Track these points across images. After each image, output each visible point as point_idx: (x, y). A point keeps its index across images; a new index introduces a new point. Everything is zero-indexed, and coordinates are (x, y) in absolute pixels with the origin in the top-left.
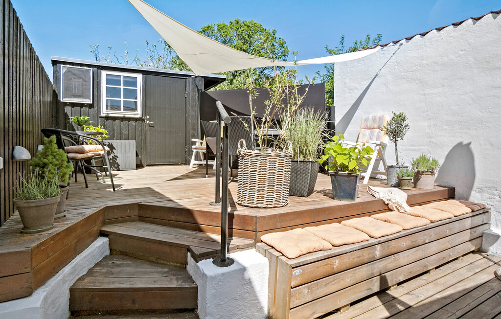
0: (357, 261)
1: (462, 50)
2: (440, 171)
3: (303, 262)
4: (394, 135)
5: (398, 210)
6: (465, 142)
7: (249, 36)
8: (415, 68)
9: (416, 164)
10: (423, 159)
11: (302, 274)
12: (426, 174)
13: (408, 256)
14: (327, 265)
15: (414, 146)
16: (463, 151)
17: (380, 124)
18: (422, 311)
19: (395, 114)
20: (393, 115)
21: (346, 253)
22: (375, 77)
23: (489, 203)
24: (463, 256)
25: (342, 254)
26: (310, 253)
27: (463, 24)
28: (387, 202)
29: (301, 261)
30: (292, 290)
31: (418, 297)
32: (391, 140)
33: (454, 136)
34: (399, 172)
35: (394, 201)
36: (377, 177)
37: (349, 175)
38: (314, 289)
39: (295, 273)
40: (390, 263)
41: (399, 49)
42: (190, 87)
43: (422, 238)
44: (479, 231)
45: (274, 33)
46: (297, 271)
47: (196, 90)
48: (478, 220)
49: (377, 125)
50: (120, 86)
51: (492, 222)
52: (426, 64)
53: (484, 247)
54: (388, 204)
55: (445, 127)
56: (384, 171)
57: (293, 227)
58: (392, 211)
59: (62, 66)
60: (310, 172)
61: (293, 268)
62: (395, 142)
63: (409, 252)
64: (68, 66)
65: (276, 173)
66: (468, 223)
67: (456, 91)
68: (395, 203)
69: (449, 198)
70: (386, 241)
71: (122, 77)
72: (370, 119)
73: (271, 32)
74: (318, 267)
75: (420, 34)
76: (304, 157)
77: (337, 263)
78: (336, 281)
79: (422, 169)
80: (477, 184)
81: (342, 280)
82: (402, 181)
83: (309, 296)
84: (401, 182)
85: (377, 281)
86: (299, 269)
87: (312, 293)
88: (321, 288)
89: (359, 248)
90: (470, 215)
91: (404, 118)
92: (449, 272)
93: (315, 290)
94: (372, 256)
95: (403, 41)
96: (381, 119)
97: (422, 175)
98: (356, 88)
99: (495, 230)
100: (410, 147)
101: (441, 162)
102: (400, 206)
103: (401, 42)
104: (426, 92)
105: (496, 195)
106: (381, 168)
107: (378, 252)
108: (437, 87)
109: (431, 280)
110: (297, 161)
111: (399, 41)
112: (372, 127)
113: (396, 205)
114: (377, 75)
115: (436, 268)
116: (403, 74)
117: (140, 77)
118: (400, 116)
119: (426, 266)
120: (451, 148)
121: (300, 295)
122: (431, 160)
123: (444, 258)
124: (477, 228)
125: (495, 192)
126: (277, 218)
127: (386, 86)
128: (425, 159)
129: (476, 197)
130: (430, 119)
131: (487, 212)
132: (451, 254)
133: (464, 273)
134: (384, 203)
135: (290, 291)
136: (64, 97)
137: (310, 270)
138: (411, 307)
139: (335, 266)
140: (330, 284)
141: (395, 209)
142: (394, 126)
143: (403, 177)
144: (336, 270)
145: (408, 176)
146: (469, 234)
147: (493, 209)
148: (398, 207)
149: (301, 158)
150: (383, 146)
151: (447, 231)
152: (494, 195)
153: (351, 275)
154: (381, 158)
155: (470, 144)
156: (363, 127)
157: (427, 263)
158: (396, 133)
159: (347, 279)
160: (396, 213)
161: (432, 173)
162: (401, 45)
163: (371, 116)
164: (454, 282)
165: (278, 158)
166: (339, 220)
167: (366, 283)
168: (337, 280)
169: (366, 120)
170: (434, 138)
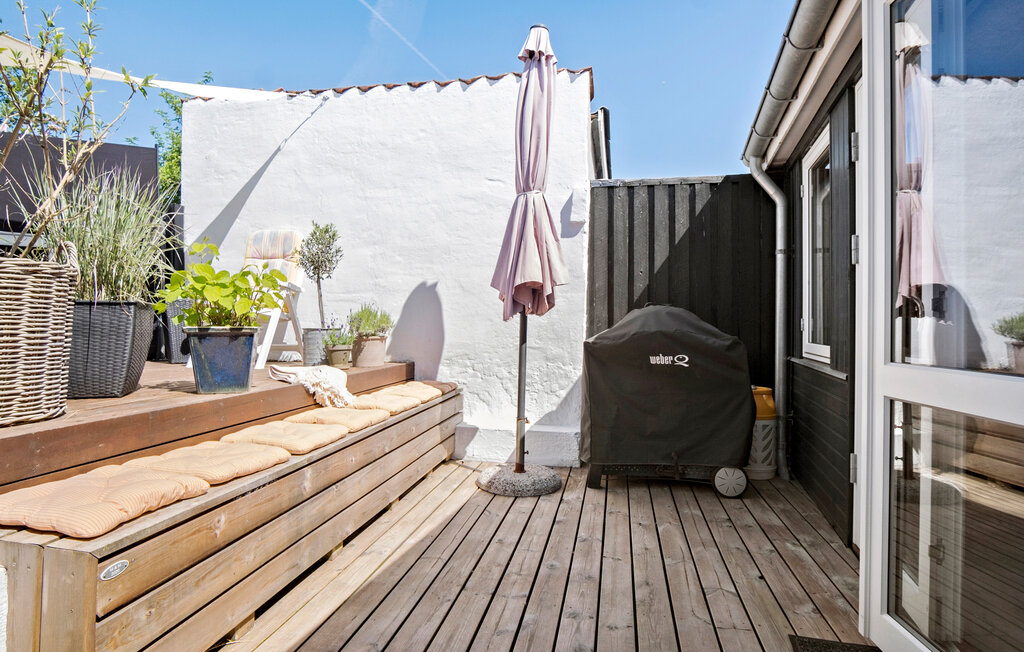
0: (268, 508)
1: (422, 131)
2: (394, 335)
3: (132, 536)
4: (315, 268)
5: (333, 403)
6: (430, 283)
8: (349, 147)
9: (355, 321)
10: (367, 314)
11: (128, 571)
12: (372, 340)
13: (359, 482)
14: (199, 531)
15: (348, 292)
16: (425, 298)
17: (286, 249)
18: (392, 573)
19: (317, 226)
20: (313, 228)
21: (243, 495)
22: (275, 153)
23: (461, 380)
24: (434, 469)
25: (235, 498)
26: (149, 512)
27: (423, 87)
28: (312, 390)
29: (126, 535)
30: (98, 625)
31: (381, 553)
32: (311, 277)
33: (411, 275)
34: (327, 338)
35: (326, 386)
36: (281, 358)
37: (235, 335)
38: (166, 603)
39: (109, 573)
40: (330, 501)
41: (321, 105)
43: (380, 445)
44: (452, 423)
46: (114, 566)
48: (449, 407)
49: (279, 252)
51: (465, 410)
52: (368, 143)
53: (458, 451)
54: (314, 394)
55: (398, 258)
56: (296, 343)
57: (85, 466)
58: (321, 406)
60: (131, 330)
61: (101, 560)
62: (318, 282)
65: (24, 321)
66: (437, 414)
67: (414, 198)
68: (328, 390)
69: (407, 380)
70: (322, 457)
72: (266, 238)
74: (175, 543)
75: (359, 88)
76: (113, 293)
77: (222, 523)
78: (222, 567)
79: (366, 329)
80: (445, 354)
81: (236, 560)
82: (333, 354)
83: (153, 625)
84: (331, 357)
85: (306, 547)
86: (122, 558)
87: (159, 614)
88: (184, 594)
89: (271, 479)
90: (441, 399)
91: (334, 235)
92: (419, 499)
93: (168, 606)
94: (296, 494)
95: (330, 93)
96: (287, 239)
97: (366, 341)
99: (468, 420)
101: (395, 318)
102: (336, 396)
103: (325, 94)
104: (368, 195)
105: (469, 367)
106: (290, 338)
107: (308, 481)
108: (386, 188)
109: (396, 518)
110: (91, 304)
111: (321, 92)
112: (270, 255)
113: (329, 393)
114: (279, 149)
115: (401, 498)
116: (328, 155)
118: (327, 231)
119: (387, 496)
120: (408, 295)
121: (127, 631)
122: (379, 314)
124: (449, 421)
125: (468, 363)
126: (32, 445)
127: (297, 175)
128: (370, 312)
129: (445, 374)
130: (375, 244)
131: (459, 394)
132: (419, 468)
133: (440, 494)
134: (308, 391)
135: (93, 631)
137: (155, 554)
139: (218, 532)
140: (207, 578)
141: (328, 402)
142: (315, 250)
143: (334, 346)
144: (220, 541)
145: (344, 344)
147: (465, 390)
148: (333, 397)
149: (103, 296)
150: (294, 292)
152: (466, 366)
153: (255, 544)
154: (289, 315)
155: (435, 285)
156: (250, 253)
157: (388, 492)
158: (318, 264)
159: (247, 557)
160: (329, 408)
161: (383, 339)
162: (325, 99)
163: (267, 232)
164: (429, 513)
165: (31, 278)
166: (216, 433)
167: (288, 555)
168: (227, 563)
169: (258, 240)
170: (381, 277)
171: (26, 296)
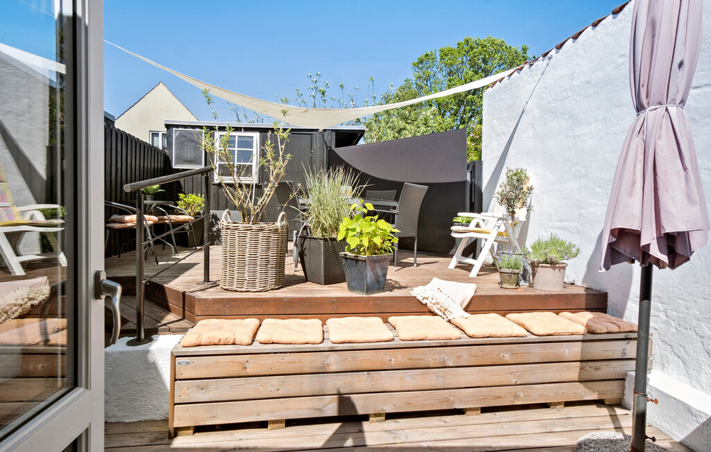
3: (192, 352)
7: (485, 61)
8: (564, 94)
12: (541, 267)
13: (402, 379)
14: (232, 362)
22: (522, 114)
24: (564, 404)
27: (625, 9)
28: (424, 302)
30: (176, 381)
31: (396, 438)
38: (212, 388)
39: (180, 363)
40: (359, 382)
41: (548, 65)
42: (317, 144)
44: (612, 369)
45: (525, 50)
46: (182, 362)
47: (325, 147)
48: (606, 349)
50: (234, 147)
51: (656, 359)
52: (577, 86)
53: (627, 400)
55: (598, 189)
59: (174, 129)
60: (322, 252)
61: (177, 357)
63: (404, 373)
64: (181, 129)
66: (572, 351)
67: (612, 128)
69: (589, 309)
71: (237, 137)
73: (519, 51)
75: (573, 37)
77: (250, 363)
85: (331, 402)
86: (187, 359)
90: (580, 338)
93: (214, 390)
95: (554, 52)
98: (503, 132)
100: (556, 223)
103: (550, 54)
104: (576, 133)
105: (661, 311)
108: (590, 124)
114: (523, 111)
116: (551, 105)
117: (256, 136)
123: (499, 397)
124: (605, 363)
125: (660, 307)
127: (533, 127)
130: (580, 177)
132: (522, 394)
133: (529, 427)
135: (174, 383)
136: (176, 164)
137: (205, 363)
138: (366, 446)
140: (239, 387)
145: (509, 268)
146: (578, 370)
147: (655, 336)
151: (506, 355)
152: (658, 309)
162: (550, 58)
164: (484, 435)
166: (328, 316)
167: (311, 400)
170: (584, 208)
171: (248, 240)
